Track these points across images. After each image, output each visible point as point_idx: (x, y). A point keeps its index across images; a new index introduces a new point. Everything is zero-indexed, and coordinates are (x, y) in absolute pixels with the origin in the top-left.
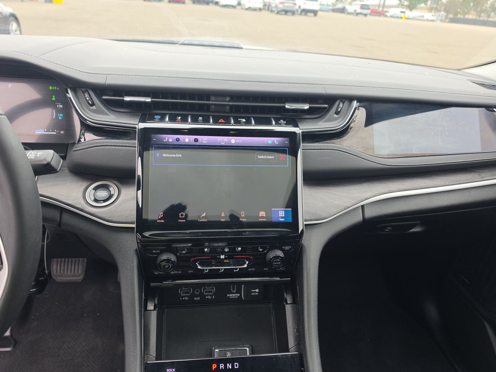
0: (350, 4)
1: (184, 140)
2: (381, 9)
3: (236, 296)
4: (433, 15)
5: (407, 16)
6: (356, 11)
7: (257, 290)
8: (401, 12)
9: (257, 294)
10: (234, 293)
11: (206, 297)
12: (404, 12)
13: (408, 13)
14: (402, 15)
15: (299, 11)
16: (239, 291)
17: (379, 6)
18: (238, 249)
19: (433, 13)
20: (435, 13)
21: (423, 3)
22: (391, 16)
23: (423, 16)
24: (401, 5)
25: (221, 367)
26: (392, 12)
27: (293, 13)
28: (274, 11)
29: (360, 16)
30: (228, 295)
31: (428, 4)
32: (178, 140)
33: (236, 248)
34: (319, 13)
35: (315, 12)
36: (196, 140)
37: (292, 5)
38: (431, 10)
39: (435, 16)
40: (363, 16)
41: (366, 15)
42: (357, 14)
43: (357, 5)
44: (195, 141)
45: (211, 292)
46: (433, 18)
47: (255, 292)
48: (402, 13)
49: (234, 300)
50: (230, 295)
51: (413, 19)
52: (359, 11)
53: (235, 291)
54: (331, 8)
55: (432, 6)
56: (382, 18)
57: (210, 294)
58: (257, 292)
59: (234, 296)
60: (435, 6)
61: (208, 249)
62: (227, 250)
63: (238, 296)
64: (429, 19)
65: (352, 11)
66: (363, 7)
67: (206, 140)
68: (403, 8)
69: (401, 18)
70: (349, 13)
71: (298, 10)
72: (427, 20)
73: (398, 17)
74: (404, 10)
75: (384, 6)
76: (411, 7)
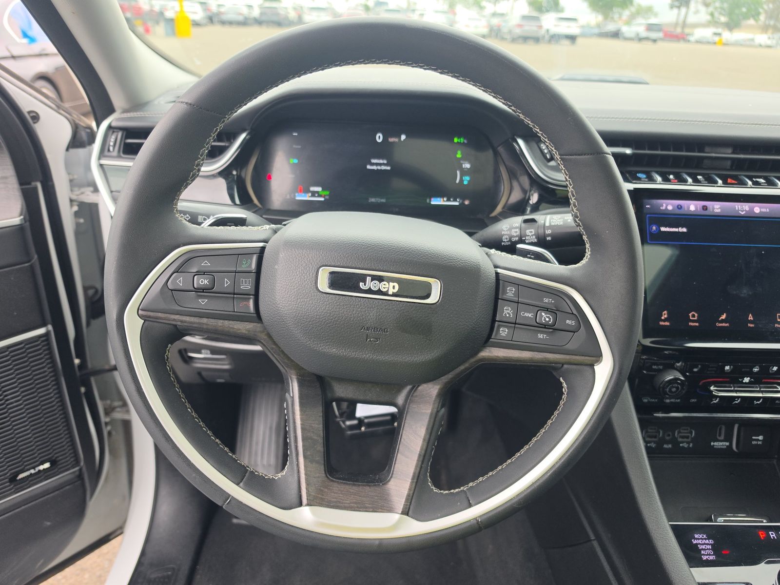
0: (628, 23)
1: (689, 208)
2: (679, 30)
3: (723, 445)
4: (771, 37)
5: (724, 40)
6: (638, 34)
7: (761, 438)
8: (715, 34)
9: (760, 443)
10: (721, 441)
11: (681, 445)
12: (719, 34)
13: (727, 35)
14: (717, 39)
15: (547, 37)
16: (728, 438)
17: (676, 24)
18: (773, 369)
19: (770, 34)
20: (773, 33)
21: (751, 18)
22: (698, 42)
23: (753, 40)
24: (713, 22)
25: (771, 536)
26: (699, 33)
27: (537, 40)
28: (506, 39)
29: (645, 42)
30: (712, 444)
31: (759, 19)
32: (680, 207)
33: (771, 368)
34: (579, 41)
35: (572, 38)
36: (705, 208)
37: (535, 29)
38: (765, 29)
39: (774, 38)
40: (650, 43)
41: (655, 41)
42: (640, 39)
43: (640, 24)
44: (703, 209)
45: (688, 437)
46: (769, 42)
47: (758, 440)
48: (715, 36)
49: (720, 451)
50: (715, 444)
51: (737, 44)
52: (643, 33)
53: (722, 438)
54: (596, 31)
55: (767, 22)
56: (681, 45)
57: (685, 440)
58: (760, 441)
59: (721, 445)
60: (772, 23)
61: (730, 367)
62: (756, 370)
63: (727, 446)
64: (763, 43)
65: (632, 35)
66: (650, 27)
67: (719, 208)
68: (717, 27)
69: (715, 43)
70: (627, 39)
71: (544, 37)
72: (761, 45)
73: (709, 43)
74: (719, 30)
75: (684, 25)
76: (731, 26)
